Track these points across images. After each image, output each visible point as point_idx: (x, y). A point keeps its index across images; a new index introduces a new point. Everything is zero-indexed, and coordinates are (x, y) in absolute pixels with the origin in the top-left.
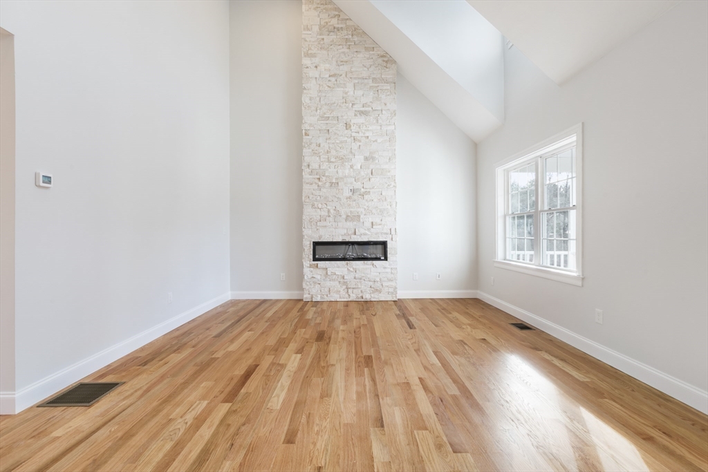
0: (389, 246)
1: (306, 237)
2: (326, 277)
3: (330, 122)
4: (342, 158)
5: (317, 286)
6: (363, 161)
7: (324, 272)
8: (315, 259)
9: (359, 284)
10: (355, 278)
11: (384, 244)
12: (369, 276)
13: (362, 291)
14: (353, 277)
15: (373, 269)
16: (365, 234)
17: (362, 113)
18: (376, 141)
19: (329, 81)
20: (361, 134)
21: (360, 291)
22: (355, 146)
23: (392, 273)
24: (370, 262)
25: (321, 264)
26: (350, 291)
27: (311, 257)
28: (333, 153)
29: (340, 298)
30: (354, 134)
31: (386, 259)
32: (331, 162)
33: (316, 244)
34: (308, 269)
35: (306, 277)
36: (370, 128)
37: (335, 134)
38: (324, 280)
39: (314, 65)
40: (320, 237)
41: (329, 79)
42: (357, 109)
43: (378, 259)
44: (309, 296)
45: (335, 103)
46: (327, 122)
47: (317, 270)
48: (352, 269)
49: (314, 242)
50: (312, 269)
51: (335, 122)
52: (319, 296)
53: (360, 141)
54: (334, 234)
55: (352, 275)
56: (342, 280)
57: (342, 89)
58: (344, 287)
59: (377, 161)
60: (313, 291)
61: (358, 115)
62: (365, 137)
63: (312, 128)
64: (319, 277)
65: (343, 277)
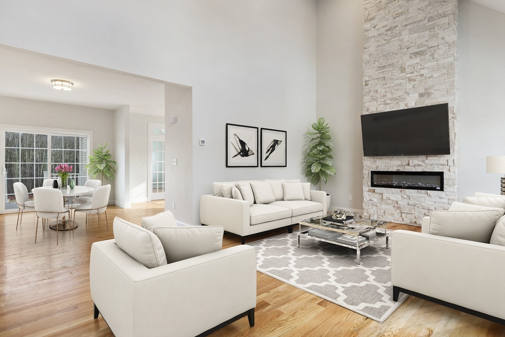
0: (445, 177)
1: (365, 167)
2: (382, 201)
3: (386, 70)
4: (397, 99)
5: (374, 207)
6: (418, 98)
7: (381, 196)
8: (373, 185)
9: (413, 211)
10: (408, 204)
11: (441, 174)
12: (423, 204)
13: (415, 217)
14: (406, 204)
15: (427, 198)
16: (420, 165)
17: (416, 54)
18: (432, 77)
19: (386, 35)
20: (415, 74)
21: (413, 217)
22: (409, 86)
23: (449, 203)
24: (423, 191)
25: (378, 189)
26: (404, 215)
27: (370, 183)
28: (389, 95)
29: (394, 220)
30: (409, 75)
31: (442, 189)
32: (386, 104)
33: (373, 173)
34: (367, 193)
35: (365, 199)
36: (426, 66)
37: (391, 79)
38: (380, 203)
39: (373, 26)
40: (377, 167)
41: (386, 33)
42: (412, 52)
43: (434, 189)
44: (368, 214)
45: (390, 53)
46: (384, 70)
47: (375, 194)
48: (405, 196)
50: (370, 193)
51: (390, 69)
52: (376, 216)
53: (414, 80)
54: (389, 165)
55: (406, 201)
56: (396, 205)
57: (398, 38)
58: (398, 211)
59: (433, 96)
60: (371, 211)
61: (413, 56)
62: (420, 75)
63: (370, 79)
64: (376, 200)
65: (397, 203)
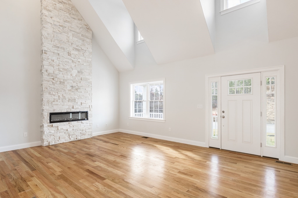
0: (89, 113)
1: (45, 110)
2: (57, 131)
3: (60, 50)
4: (66, 70)
5: (52, 137)
6: (77, 73)
7: (57, 128)
8: (51, 122)
9: (75, 133)
10: (73, 130)
11: (86, 113)
12: (80, 128)
13: (76, 136)
14: (72, 130)
15: (82, 125)
16: (78, 108)
17: (78, 50)
18: (83, 64)
19: (59, 28)
20: (76, 60)
21: (75, 136)
22: (73, 65)
23: (90, 125)
24: (80, 121)
25: (54, 124)
26: (70, 136)
27: (49, 121)
28: (61, 66)
29: (65, 141)
30: (72, 59)
31: (87, 119)
32: (60, 71)
33: (51, 114)
34: (47, 128)
35: (45, 133)
36: (81, 58)
37: (63, 57)
38: (56, 133)
39: (51, 16)
40: (54, 110)
41: (59, 27)
42: (74, 47)
43: (84, 119)
44: (47, 143)
45: (62, 40)
46: (58, 49)
47: (52, 128)
48: (71, 126)
49: (50, 113)
50: (49, 128)
51: (62, 50)
52: (53, 142)
53: (76, 63)
54: (62, 108)
55: (72, 129)
56: (66, 132)
57: (66, 35)
58: (68, 135)
59: (83, 74)
60: (50, 140)
61: (75, 50)
62: (78, 61)
63: (49, 50)
64: (53, 132)
65: (67, 130)
